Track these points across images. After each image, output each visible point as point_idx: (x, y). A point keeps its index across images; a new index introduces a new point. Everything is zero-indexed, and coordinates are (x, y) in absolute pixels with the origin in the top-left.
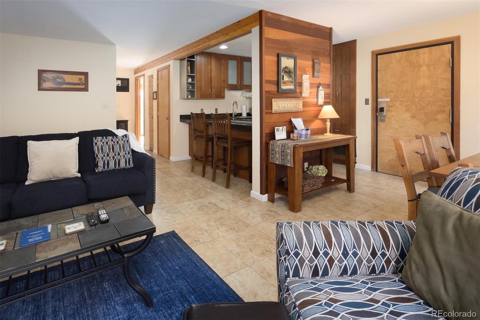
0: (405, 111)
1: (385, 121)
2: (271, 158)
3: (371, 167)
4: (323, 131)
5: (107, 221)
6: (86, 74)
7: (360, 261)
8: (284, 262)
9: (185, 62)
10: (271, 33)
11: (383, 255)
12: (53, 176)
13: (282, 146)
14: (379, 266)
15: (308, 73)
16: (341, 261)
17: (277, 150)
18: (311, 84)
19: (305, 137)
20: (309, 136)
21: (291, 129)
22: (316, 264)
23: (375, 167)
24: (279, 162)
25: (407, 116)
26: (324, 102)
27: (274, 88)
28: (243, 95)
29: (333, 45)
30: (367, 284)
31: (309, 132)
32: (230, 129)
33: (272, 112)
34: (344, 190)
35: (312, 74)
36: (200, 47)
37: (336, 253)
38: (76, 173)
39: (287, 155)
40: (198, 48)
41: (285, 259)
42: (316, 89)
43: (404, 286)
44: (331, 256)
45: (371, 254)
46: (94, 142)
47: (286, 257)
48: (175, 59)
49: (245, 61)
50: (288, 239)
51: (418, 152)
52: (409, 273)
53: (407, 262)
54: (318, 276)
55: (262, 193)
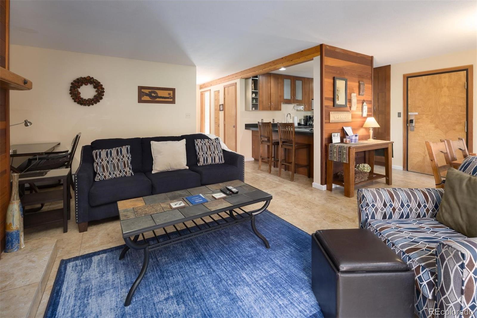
0: (430, 122)
1: (414, 131)
2: (330, 157)
3: (402, 167)
4: (367, 137)
5: (237, 193)
6: (173, 90)
7: (411, 210)
8: (365, 211)
9: (250, 81)
10: (329, 61)
11: (425, 206)
12: (170, 167)
13: (339, 147)
14: (422, 213)
15: (355, 92)
16: (400, 210)
17: (335, 150)
18: (358, 100)
19: (355, 142)
20: (357, 141)
21: (344, 135)
22: (385, 211)
23: (406, 167)
24: (336, 160)
25: (432, 126)
26: (367, 115)
27: (331, 104)
28: (295, 108)
29: (374, 68)
30: (417, 221)
31: (357, 138)
32: (294, 135)
33: (329, 122)
34: (384, 183)
35: (358, 93)
36: (266, 70)
37: (397, 205)
38: (185, 166)
39: (343, 154)
40: (264, 70)
41: (366, 209)
42: (361, 104)
43: (438, 222)
44: (394, 207)
45: (417, 206)
46: (195, 143)
47: (366, 208)
48: (242, 78)
49: (297, 80)
50: (368, 197)
51: (442, 151)
52: (441, 214)
53: (440, 210)
54: (386, 218)
55: (322, 184)
